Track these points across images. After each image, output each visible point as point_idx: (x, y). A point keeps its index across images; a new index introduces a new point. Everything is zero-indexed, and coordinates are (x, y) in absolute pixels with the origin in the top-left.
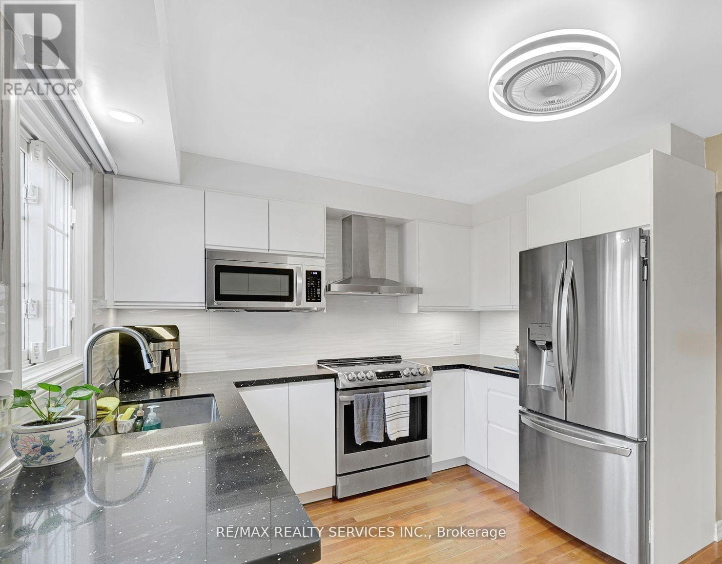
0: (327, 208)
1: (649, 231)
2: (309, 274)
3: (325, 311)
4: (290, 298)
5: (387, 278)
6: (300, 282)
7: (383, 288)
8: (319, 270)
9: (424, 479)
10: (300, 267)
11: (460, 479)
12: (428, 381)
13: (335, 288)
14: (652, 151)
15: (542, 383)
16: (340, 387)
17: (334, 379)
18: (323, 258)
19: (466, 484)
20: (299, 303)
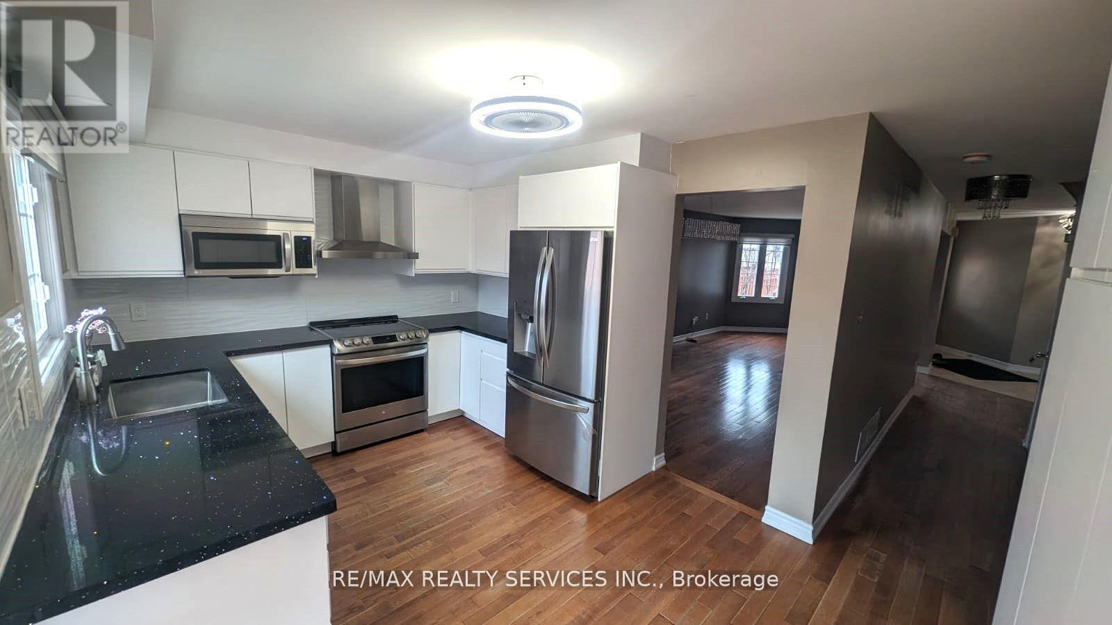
0: (315, 169)
1: (613, 232)
2: (298, 240)
3: (317, 277)
4: (278, 265)
5: (382, 241)
6: (289, 247)
7: (379, 255)
8: (308, 235)
9: (422, 431)
10: (288, 232)
11: (455, 429)
12: (425, 344)
13: (325, 254)
14: (619, 163)
15: (527, 350)
16: (336, 352)
17: (328, 345)
18: (312, 222)
19: (460, 433)
20: (288, 270)
